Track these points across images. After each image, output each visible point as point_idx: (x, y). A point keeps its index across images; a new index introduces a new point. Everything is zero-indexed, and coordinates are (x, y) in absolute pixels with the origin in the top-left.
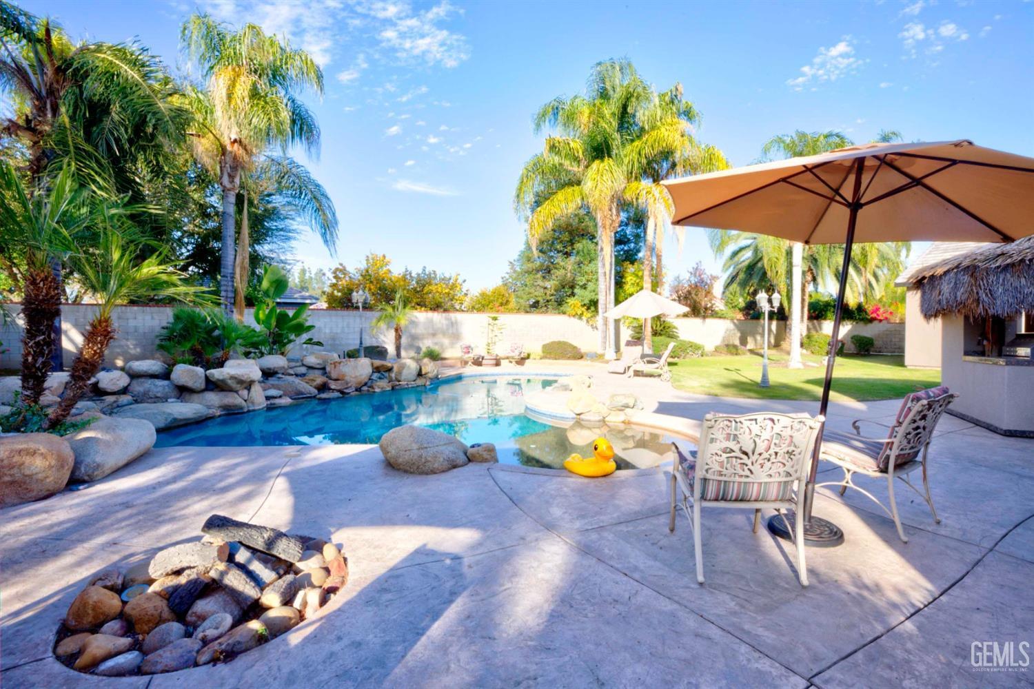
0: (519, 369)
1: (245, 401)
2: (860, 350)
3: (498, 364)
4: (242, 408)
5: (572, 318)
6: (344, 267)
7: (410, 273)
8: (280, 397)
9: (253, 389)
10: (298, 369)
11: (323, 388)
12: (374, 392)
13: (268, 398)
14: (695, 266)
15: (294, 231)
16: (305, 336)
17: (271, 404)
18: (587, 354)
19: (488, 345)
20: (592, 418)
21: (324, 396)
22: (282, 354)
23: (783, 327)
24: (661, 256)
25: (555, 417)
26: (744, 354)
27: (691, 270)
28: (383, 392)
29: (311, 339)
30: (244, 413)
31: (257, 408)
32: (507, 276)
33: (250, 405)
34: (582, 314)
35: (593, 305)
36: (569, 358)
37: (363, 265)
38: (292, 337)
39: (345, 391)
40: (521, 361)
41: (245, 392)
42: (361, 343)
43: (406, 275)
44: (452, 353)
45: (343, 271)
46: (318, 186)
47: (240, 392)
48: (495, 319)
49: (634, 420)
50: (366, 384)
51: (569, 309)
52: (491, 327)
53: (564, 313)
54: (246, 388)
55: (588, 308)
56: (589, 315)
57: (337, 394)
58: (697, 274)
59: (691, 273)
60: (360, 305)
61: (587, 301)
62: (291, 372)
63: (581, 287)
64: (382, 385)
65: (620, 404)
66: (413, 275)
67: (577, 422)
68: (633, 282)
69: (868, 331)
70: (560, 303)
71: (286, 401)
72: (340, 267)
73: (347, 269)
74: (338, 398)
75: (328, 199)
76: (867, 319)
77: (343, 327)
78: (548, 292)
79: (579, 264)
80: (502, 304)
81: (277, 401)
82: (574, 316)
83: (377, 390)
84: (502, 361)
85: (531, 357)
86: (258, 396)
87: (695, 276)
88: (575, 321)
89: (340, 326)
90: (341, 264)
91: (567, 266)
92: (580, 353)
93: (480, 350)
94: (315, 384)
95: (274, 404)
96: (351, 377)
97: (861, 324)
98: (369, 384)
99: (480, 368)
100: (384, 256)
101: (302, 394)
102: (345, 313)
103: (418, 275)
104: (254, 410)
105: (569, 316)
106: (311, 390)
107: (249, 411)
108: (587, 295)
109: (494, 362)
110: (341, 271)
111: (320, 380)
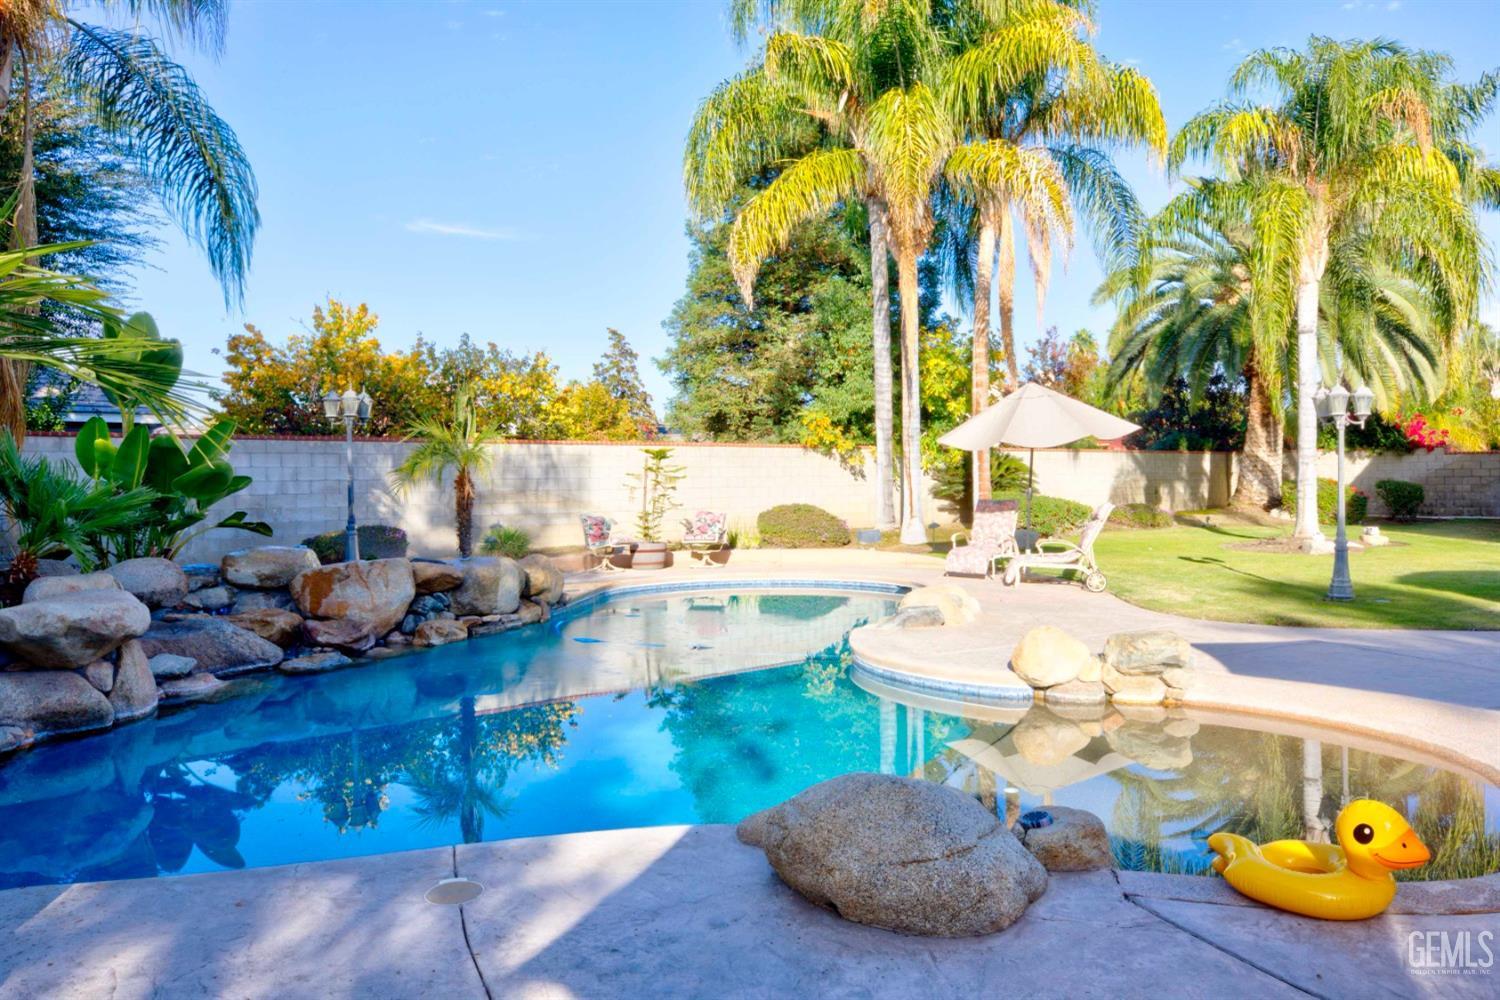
0: (716, 573)
1: (107, 694)
2: (1397, 512)
3: (667, 563)
4: (100, 717)
5: (811, 453)
6: (258, 335)
7: (431, 352)
8: (189, 675)
9: (127, 660)
10: (211, 592)
11: (296, 640)
12: (430, 646)
13: (161, 679)
14: (1043, 337)
15: (132, 239)
16: (225, 506)
17: (168, 696)
18: (859, 534)
19: (645, 517)
20: (1083, 697)
21: (301, 663)
22: (166, 553)
23: (1223, 465)
24: (1010, 310)
25: (976, 696)
26: (1168, 524)
27: (1035, 346)
28: (451, 643)
29: (240, 515)
30: (105, 731)
31: (138, 713)
32: (606, 363)
33: (120, 704)
34: (833, 444)
35: (860, 422)
36: (824, 544)
37: (308, 332)
38: (191, 505)
39: (356, 646)
40: (721, 551)
41: (106, 670)
42: (351, 520)
43: (420, 354)
44: (564, 535)
45: (256, 343)
46: (216, 123)
47: (91, 671)
48: (661, 455)
49: (1190, 696)
50: (399, 627)
51: (803, 432)
52: (652, 475)
53: (792, 441)
54: (105, 658)
55: (846, 431)
56: (850, 444)
57: (333, 658)
58: (1049, 355)
59: (1034, 353)
60: (348, 424)
61: (844, 415)
62: (194, 601)
63: (829, 382)
64: (445, 628)
65: (1160, 658)
66: (437, 354)
67: (1036, 706)
68: (940, 370)
69: (1407, 470)
70: (780, 417)
71: (206, 685)
72: (248, 335)
73: (266, 339)
74: (340, 668)
75: (242, 160)
76: (1402, 445)
77: (283, 483)
78: (752, 396)
79: (825, 329)
80: (602, 426)
81: (185, 687)
82: (815, 447)
83: (436, 640)
84: (678, 556)
85: (739, 544)
86: (139, 674)
87: (1043, 357)
88: (816, 458)
89: (275, 478)
90: (249, 328)
91: (790, 335)
92: (846, 531)
93: (623, 531)
94: (274, 630)
95: (177, 696)
96: (362, 609)
97: (1389, 456)
98: (409, 624)
99: (628, 571)
100: (364, 309)
101: (244, 662)
102: (288, 445)
103: (450, 355)
104: (131, 720)
105: (805, 447)
106: (261, 647)
107: (117, 724)
108: (845, 400)
109: (660, 557)
110: (249, 343)
111: (284, 620)
